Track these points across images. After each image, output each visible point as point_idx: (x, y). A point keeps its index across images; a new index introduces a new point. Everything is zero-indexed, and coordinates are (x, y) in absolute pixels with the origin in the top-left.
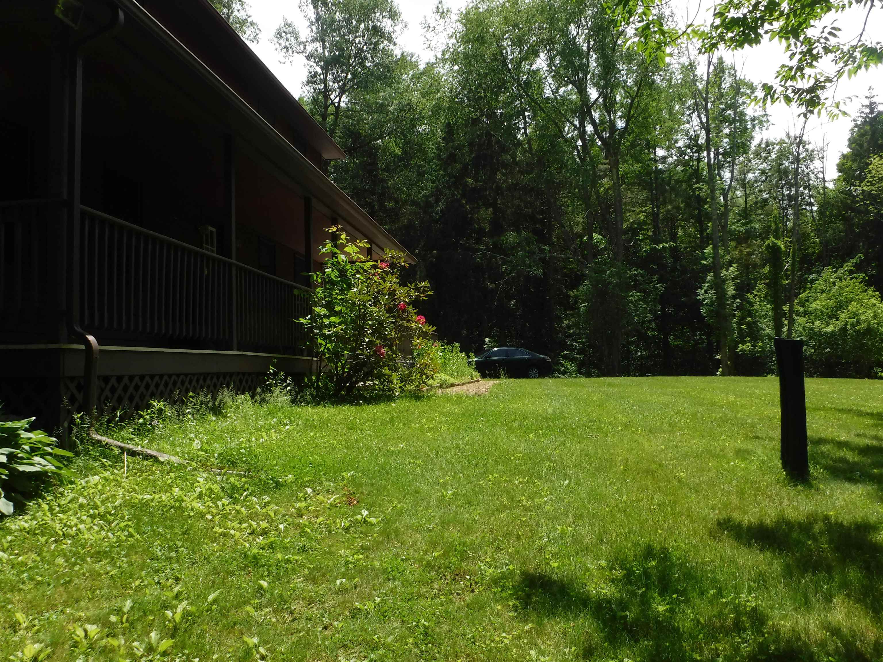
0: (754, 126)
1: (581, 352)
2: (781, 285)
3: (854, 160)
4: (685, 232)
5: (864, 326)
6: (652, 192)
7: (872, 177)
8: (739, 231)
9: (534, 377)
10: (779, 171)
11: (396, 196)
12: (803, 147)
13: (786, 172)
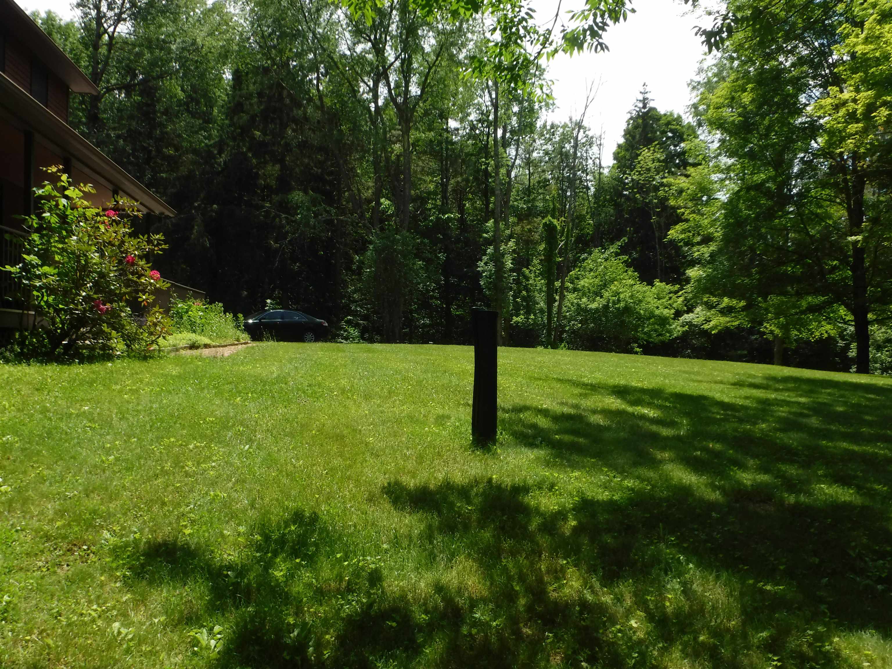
0: (541, 108)
1: (365, 318)
2: (555, 261)
3: (627, 150)
4: (472, 205)
5: (622, 304)
6: (442, 163)
7: (641, 167)
8: (522, 208)
9: (310, 341)
10: (561, 153)
11: (176, 142)
12: (584, 132)
13: (567, 155)
